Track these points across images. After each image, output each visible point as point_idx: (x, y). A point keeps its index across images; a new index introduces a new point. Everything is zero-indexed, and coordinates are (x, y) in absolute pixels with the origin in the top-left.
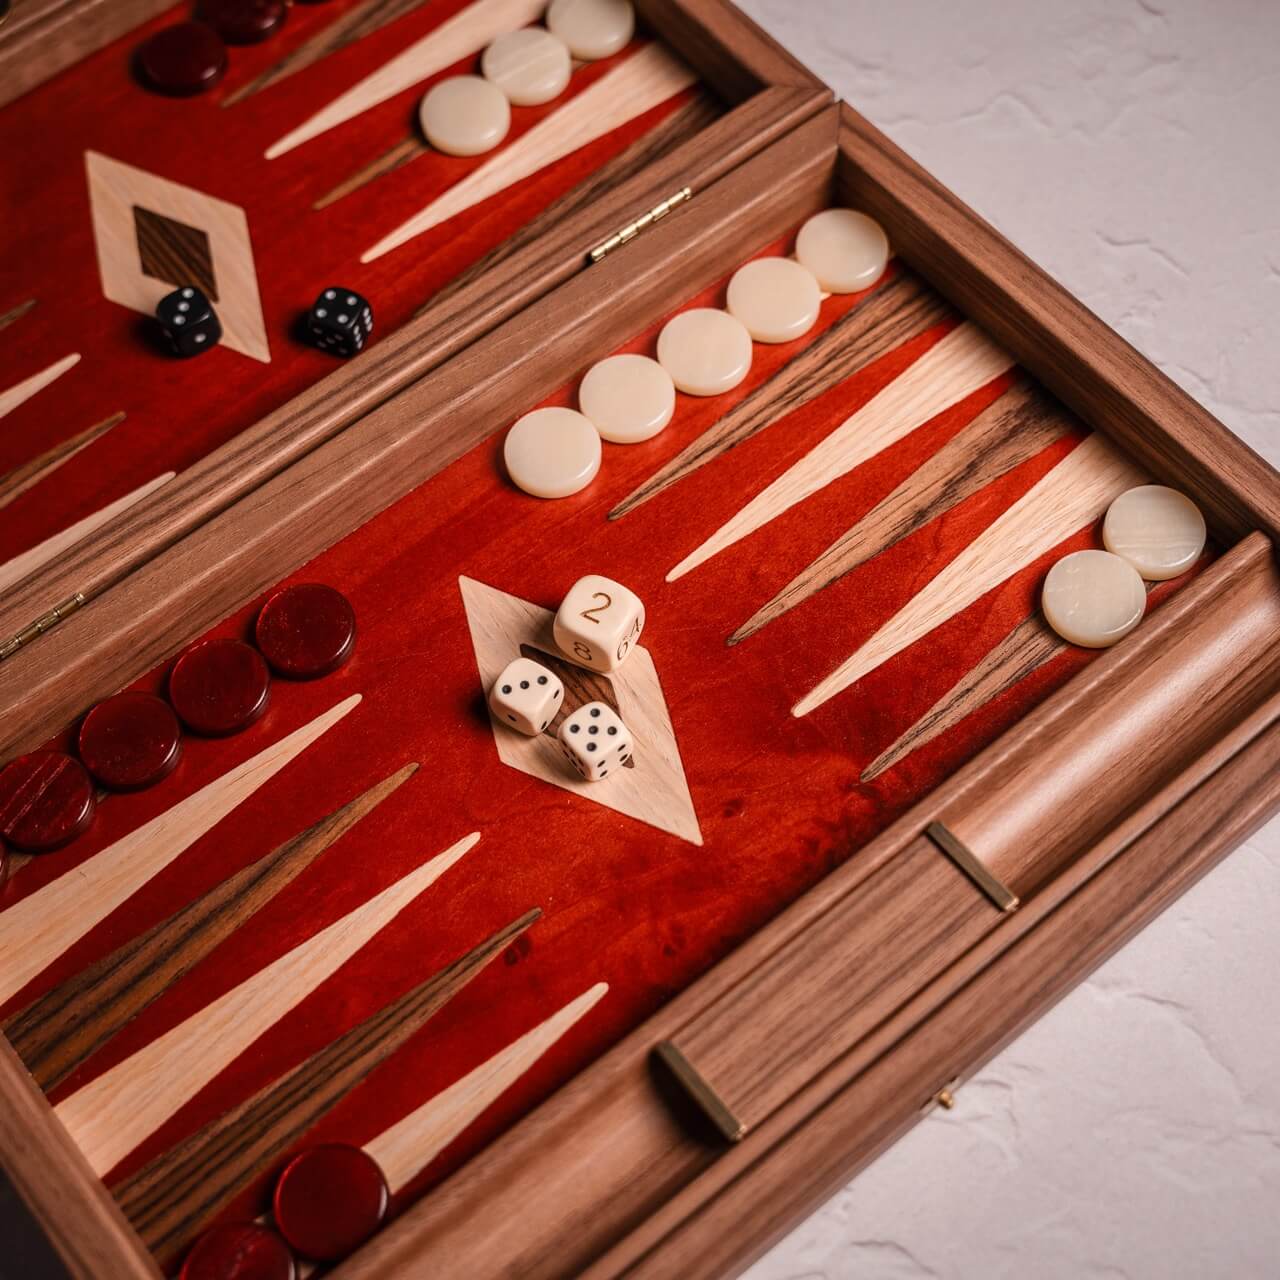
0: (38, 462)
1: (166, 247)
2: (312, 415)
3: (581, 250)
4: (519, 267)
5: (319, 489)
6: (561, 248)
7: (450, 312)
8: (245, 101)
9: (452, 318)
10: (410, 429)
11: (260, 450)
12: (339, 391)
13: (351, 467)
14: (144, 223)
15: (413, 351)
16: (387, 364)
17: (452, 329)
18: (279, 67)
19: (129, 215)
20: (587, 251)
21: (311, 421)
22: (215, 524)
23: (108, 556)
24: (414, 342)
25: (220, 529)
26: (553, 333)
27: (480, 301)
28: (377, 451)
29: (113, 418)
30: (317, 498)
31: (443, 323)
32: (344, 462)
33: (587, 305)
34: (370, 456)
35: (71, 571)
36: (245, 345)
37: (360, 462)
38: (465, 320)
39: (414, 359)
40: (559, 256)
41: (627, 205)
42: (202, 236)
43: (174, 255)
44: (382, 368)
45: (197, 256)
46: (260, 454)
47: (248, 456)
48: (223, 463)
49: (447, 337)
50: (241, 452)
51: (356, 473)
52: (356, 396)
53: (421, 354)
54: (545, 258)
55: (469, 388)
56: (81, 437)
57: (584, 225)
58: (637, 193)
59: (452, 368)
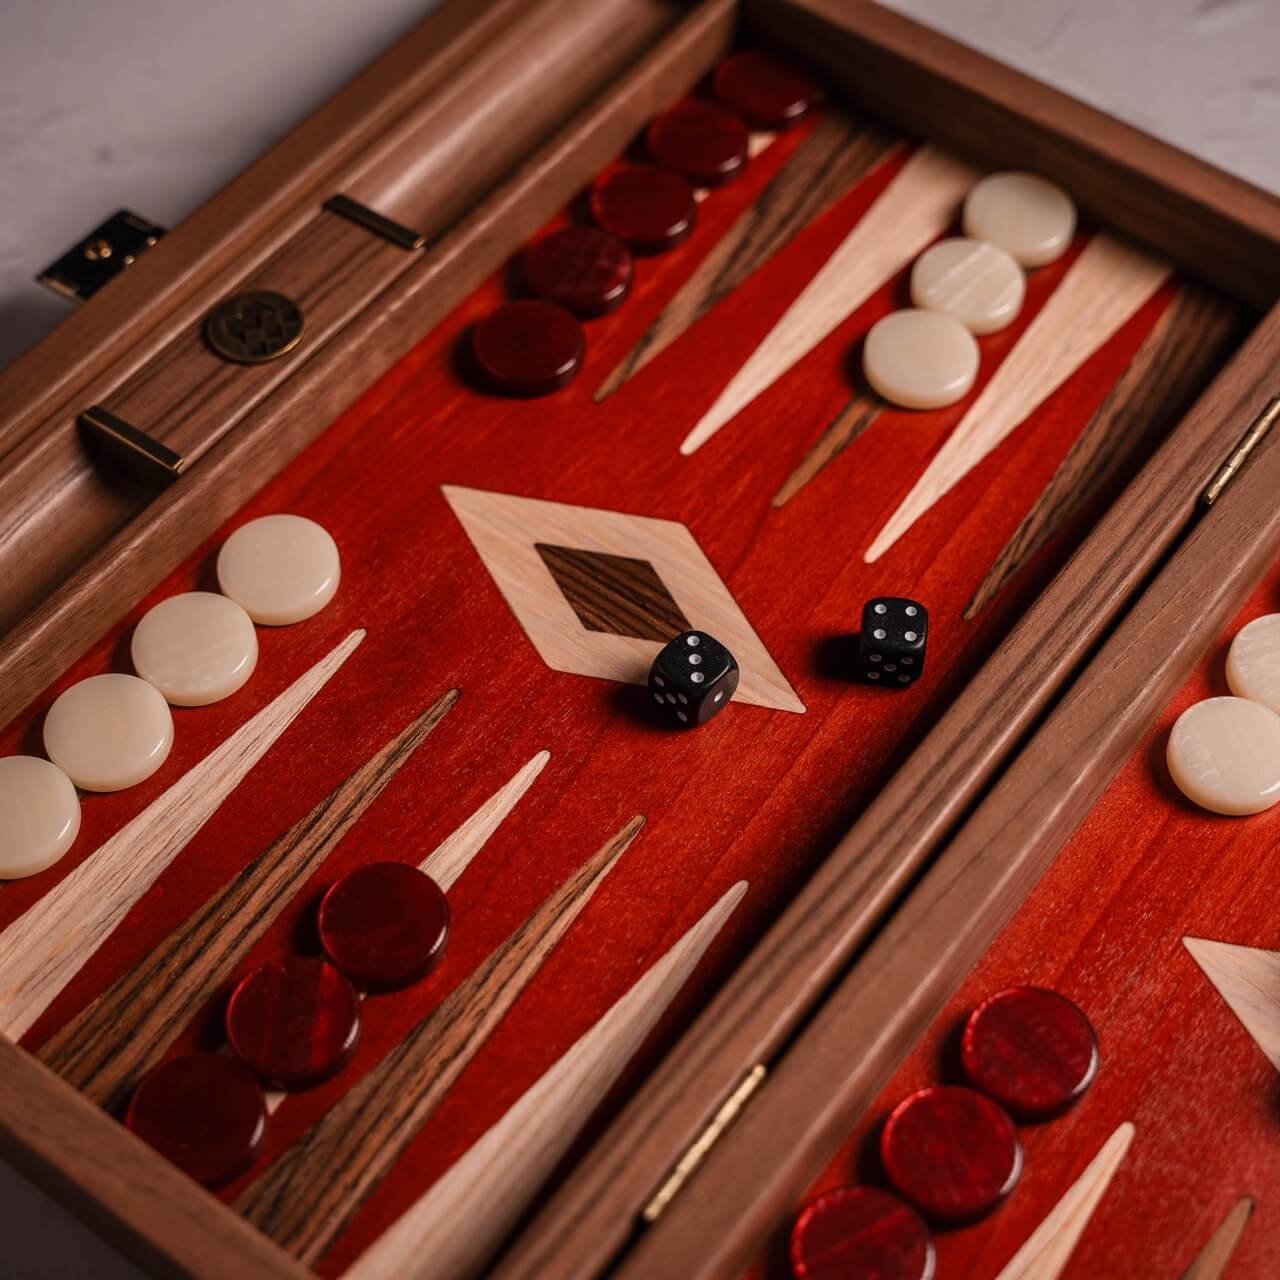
0: (552, 904)
1: (603, 590)
2: (954, 765)
3: (1190, 494)
4: (1125, 529)
5: (1011, 858)
6: (1163, 496)
7: (1066, 601)
8: (622, 386)
9: (1072, 607)
10: (1088, 758)
11: (908, 825)
12: (973, 727)
13: (1035, 822)
14: (558, 563)
15: (1043, 659)
16: (1019, 681)
17: (1079, 621)
18: (647, 340)
19: (535, 556)
20: (1197, 492)
21: (957, 773)
22: (893, 932)
23: (769, 1006)
24: (1039, 647)
25: (904, 938)
26: (1207, 603)
27: (1095, 580)
28: (1059, 793)
29: (631, 826)
30: (1011, 870)
31: (1065, 615)
32: (1024, 816)
33: (1231, 559)
34: (1054, 803)
35: (727, 1039)
36: (764, 695)
37: (1045, 812)
38: (1090, 606)
39: (1050, 668)
40: (1165, 505)
41: (1218, 429)
42: (645, 566)
43: (617, 597)
44: (1013, 687)
45: (650, 594)
46: (910, 829)
47: (895, 835)
48: (867, 851)
49: (1078, 632)
50: (883, 832)
51: (1044, 828)
52: (998, 729)
53: (1056, 659)
54: (1150, 511)
55: (1137, 691)
56: (597, 859)
57: (1179, 463)
58: (1223, 412)
59: (1102, 671)
